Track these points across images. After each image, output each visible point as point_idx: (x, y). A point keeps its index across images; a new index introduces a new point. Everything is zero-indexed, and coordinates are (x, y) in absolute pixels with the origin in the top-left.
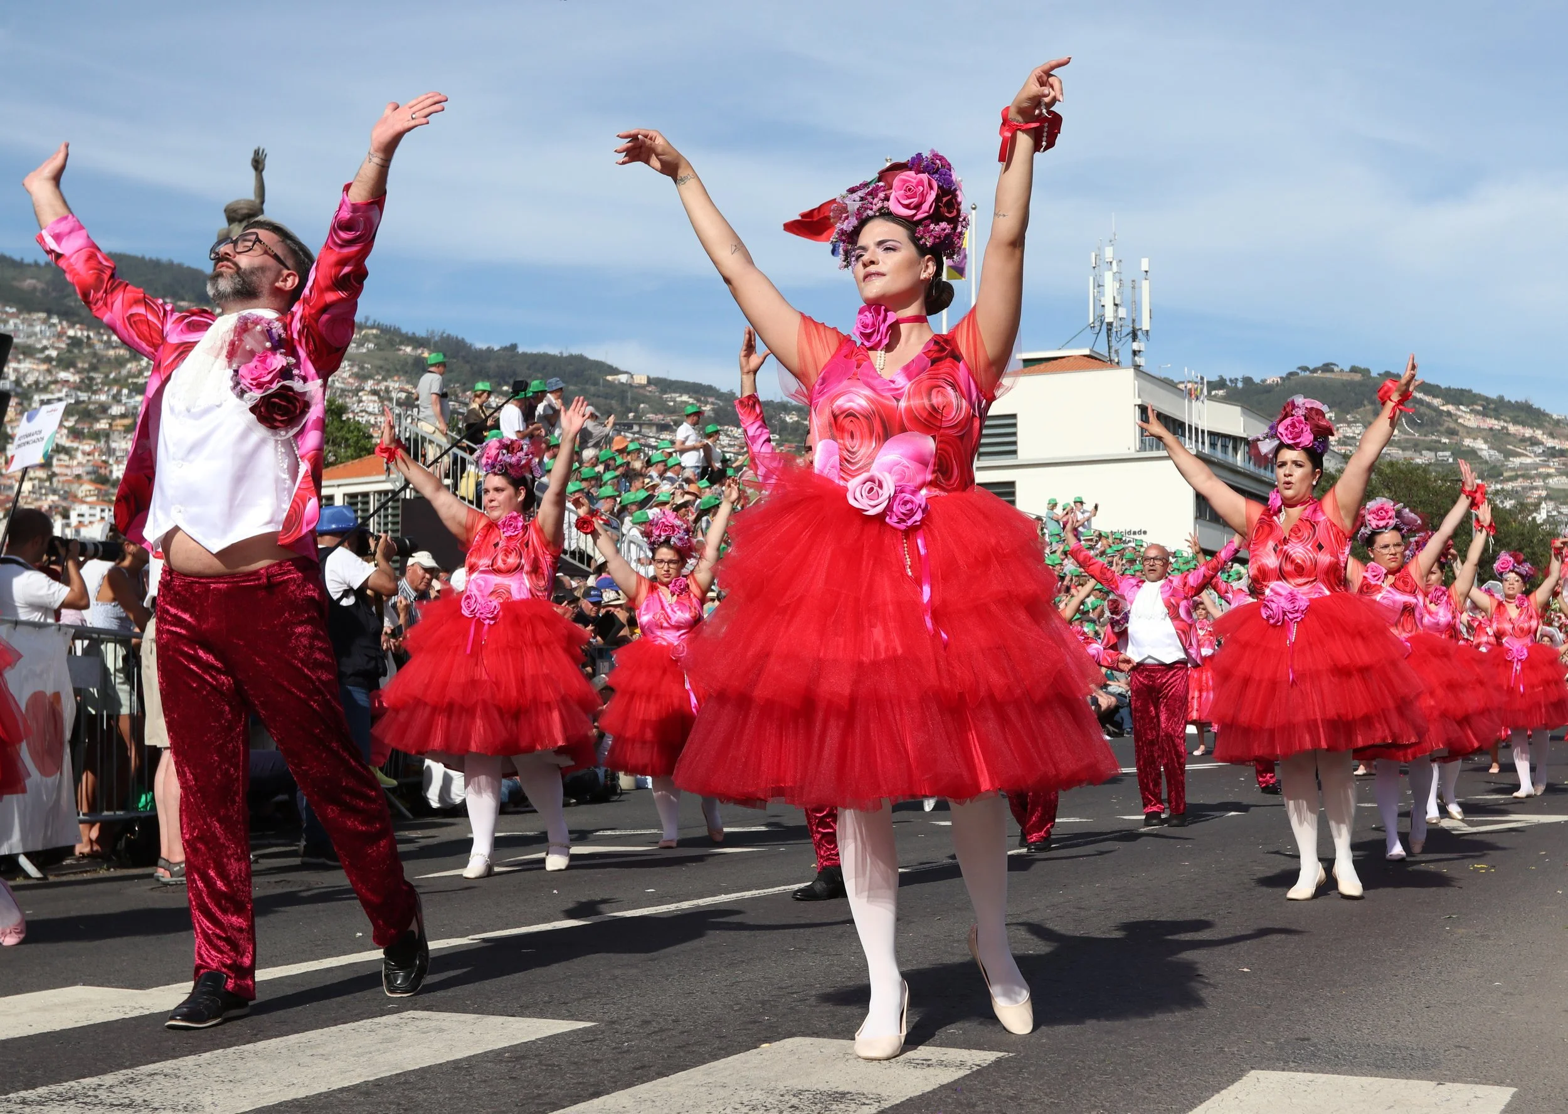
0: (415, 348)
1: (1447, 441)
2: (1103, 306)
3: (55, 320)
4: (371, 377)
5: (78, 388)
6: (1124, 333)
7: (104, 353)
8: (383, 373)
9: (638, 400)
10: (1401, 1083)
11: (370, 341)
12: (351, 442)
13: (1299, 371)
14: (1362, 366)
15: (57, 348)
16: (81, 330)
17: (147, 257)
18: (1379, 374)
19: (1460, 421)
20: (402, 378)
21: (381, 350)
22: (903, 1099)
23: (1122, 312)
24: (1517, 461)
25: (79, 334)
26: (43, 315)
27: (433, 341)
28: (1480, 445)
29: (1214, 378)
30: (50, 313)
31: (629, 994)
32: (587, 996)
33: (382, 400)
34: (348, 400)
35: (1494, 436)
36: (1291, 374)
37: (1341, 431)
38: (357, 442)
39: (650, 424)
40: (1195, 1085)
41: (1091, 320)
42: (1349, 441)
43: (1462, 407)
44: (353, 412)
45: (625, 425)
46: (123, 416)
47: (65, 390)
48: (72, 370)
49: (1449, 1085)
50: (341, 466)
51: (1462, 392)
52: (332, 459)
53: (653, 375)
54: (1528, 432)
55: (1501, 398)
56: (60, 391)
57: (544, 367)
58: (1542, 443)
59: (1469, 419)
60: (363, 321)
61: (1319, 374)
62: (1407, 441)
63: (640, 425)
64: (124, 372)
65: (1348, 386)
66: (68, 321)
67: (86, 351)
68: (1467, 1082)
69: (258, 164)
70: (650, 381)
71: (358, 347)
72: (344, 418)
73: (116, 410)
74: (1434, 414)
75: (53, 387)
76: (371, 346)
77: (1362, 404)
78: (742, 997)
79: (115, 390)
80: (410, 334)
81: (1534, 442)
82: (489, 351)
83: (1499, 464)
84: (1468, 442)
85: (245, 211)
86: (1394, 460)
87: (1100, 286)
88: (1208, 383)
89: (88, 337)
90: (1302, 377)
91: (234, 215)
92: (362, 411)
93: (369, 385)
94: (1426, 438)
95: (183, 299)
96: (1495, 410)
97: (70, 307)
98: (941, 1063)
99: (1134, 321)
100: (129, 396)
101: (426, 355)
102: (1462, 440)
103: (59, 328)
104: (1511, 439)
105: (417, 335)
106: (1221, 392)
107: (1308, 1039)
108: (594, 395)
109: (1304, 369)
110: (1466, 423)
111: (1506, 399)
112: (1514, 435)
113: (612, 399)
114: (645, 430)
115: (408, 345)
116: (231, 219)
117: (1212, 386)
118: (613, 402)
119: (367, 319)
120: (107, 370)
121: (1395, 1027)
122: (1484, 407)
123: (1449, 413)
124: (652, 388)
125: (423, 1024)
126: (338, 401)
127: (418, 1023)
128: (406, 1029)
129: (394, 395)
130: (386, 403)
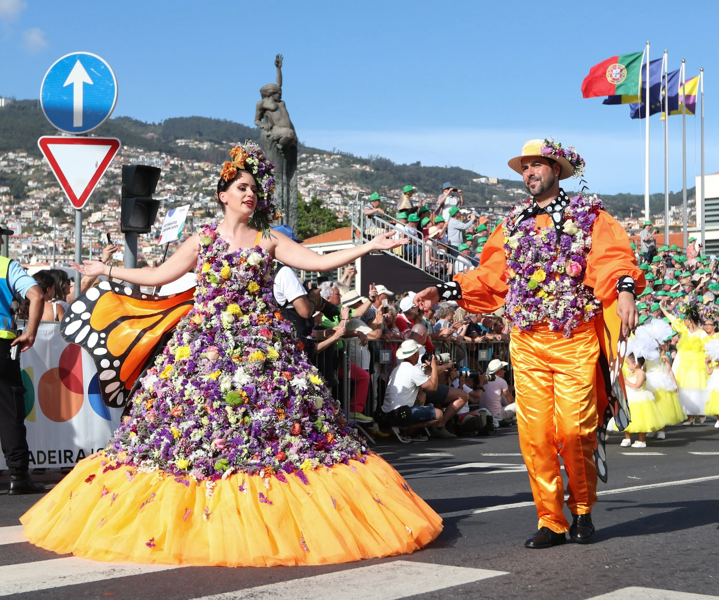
0: (362, 166)
3: (164, 155)
4: (336, 183)
5: (175, 193)
7: (190, 173)
8: (343, 180)
9: (492, 192)
11: (335, 162)
12: (326, 221)
15: (164, 171)
16: (178, 160)
17: (213, 118)
20: (354, 183)
21: (342, 167)
25: (176, 163)
26: (157, 153)
27: (372, 161)
30: (161, 151)
31: (525, 555)
32: (500, 556)
33: (343, 196)
34: (324, 197)
38: (329, 221)
39: (499, 207)
44: (326, 204)
45: (484, 208)
46: (200, 209)
47: (169, 195)
48: (172, 183)
50: (321, 235)
52: (316, 231)
53: (501, 178)
56: (167, 195)
57: (437, 175)
60: (332, 150)
63: (493, 208)
64: (200, 184)
66: (171, 156)
67: (180, 172)
69: (278, 64)
70: (499, 182)
71: (329, 166)
72: (322, 207)
73: (196, 205)
75: (162, 193)
76: (337, 165)
78: (594, 560)
79: (196, 194)
80: (359, 157)
82: (405, 166)
85: (271, 91)
89: (181, 164)
91: (265, 93)
92: (332, 203)
93: (336, 188)
95: (232, 142)
97: (172, 148)
100: (204, 197)
101: (368, 169)
103: (166, 160)
105: (363, 158)
108: (466, 191)
113: (476, 192)
114: (496, 211)
115: (357, 164)
116: (264, 96)
118: (477, 195)
119: (334, 149)
120: (191, 183)
124: (500, 186)
125: (407, 569)
126: (318, 198)
127: (404, 568)
128: (398, 572)
129: (350, 193)
130: (345, 198)
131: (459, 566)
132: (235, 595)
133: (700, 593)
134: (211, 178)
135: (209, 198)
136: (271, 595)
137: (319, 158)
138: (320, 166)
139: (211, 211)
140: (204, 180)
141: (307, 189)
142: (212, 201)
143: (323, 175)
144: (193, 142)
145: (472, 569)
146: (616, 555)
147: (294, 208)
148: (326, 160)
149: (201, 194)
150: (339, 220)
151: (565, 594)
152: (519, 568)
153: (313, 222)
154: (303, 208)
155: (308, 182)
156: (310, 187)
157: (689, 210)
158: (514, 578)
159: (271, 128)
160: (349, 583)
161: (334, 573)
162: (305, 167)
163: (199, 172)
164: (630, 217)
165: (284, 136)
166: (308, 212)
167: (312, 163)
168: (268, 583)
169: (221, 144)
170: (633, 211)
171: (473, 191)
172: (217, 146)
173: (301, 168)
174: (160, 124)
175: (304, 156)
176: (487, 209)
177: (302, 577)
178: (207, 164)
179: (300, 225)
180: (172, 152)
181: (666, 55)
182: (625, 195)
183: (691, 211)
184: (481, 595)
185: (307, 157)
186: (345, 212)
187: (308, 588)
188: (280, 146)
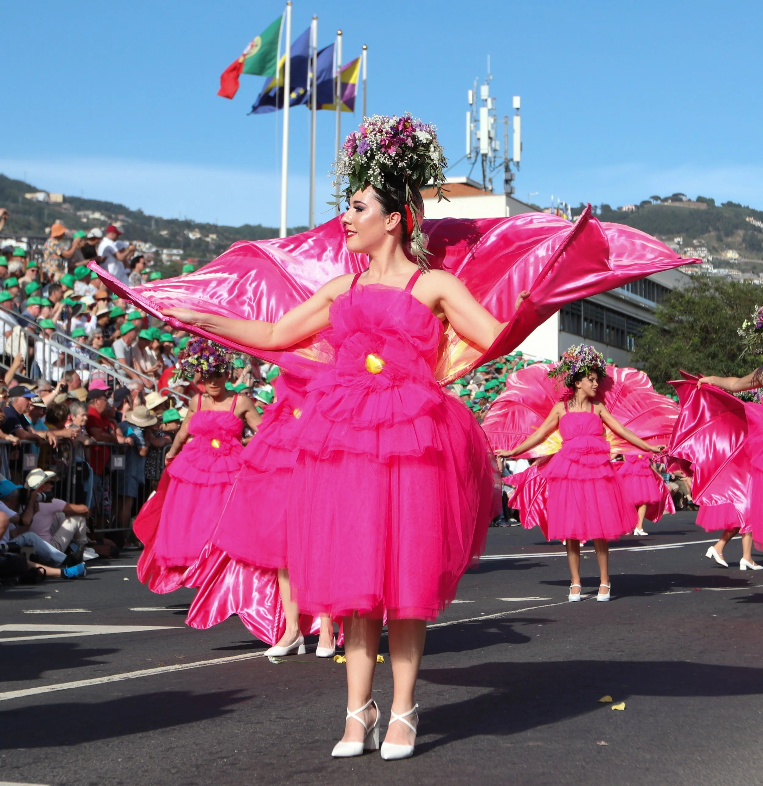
2: (479, 139)
6: (497, 164)
9: (53, 216)
13: (652, 200)
14: (707, 196)
18: (723, 204)
23: (497, 145)
29: (577, 205)
36: (644, 203)
37: (688, 254)
41: (468, 151)
53: (68, 194)
61: (669, 203)
62: (746, 264)
65: (694, 214)
70: (65, 199)
77: (707, 231)
86: (736, 281)
87: (476, 120)
88: (572, 210)
90: (654, 206)
99: (506, 152)
108: (14, 212)
109: (656, 198)
118: (31, 218)
124: (67, 206)
171: (26, 212)
181: (315, 23)
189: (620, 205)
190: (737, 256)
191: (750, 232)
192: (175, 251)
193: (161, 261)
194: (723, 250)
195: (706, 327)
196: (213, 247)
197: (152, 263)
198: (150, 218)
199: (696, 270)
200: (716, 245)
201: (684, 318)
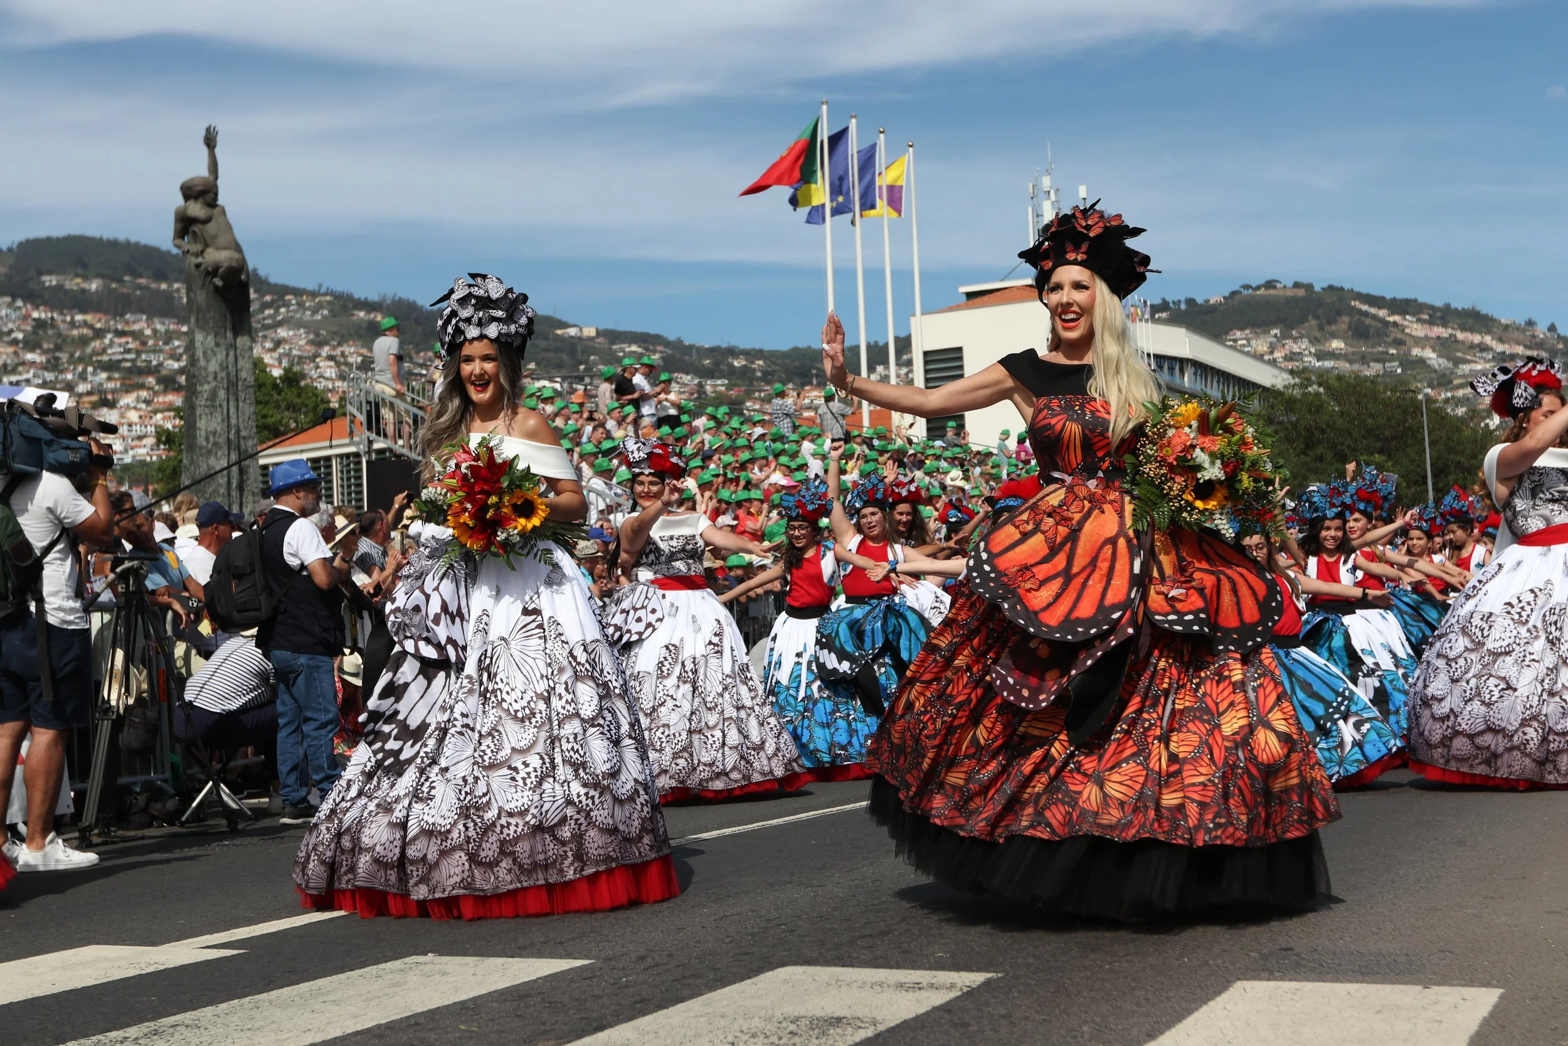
0: (368, 312)
1: (1395, 352)
3: (20, 303)
4: (326, 343)
7: (68, 333)
8: (338, 339)
9: (588, 352)
10: (1388, 988)
11: (323, 308)
12: (310, 408)
13: (1242, 290)
14: (1305, 280)
15: (23, 331)
16: (45, 312)
17: (105, 237)
18: (1323, 289)
19: (1407, 331)
20: (359, 343)
21: (335, 316)
22: (898, 1022)
24: (1465, 368)
25: (43, 316)
26: (8, 299)
27: (385, 305)
28: (1429, 355)
29: (1157, 301)
30: (14, 297)
31: (622, 931)
32: (582, 935)
33: (338, 364)
34: (305, 367)
35: (1443, 344)
36: (1234, 293)
37: (1287, 347)
38: (317, 407)
40: (1182, 998)
42: (1295, 357)
43: (1408, 317)
44: (311, 378)
45: (576, 377)
46: (89, 393)
47: (32, 372)
48: (38, 351)
49: (1435, 989)
50: (303, 432)
51: (1407, 302)
52: (293, 425)
53: (601, 328)
54: (1477, 339)
55: (1448, 306)
56: (28, 372)
58: (1492, 349)
59: (1417, 329)
60: (317, 288)
61: (1262, 291)
62: (1354, 353)
64: (89, 350)
65: (1291, 301)
66: (32, 303)
67: (50, 332)
68: (1453, 985)
69: (210, 140)
70: (599, 333)
71: (312, 315)
72: (303, 383)
73: (82, 388)
74: (1380, 325)
75: (21, 368)
76: (326, 312)
77: (1306, 320)
79: (80, 368)
80: (363, 298)
81: (1483, 348)
83: (1448, 372)
84: (1416, 352)
85: (200, 188)
86: (1342, 373)
87: (1040, 215)
88: (1151, 306)
89: (52, 318)
90: (1245, 296)
91: (189, 192)
92: (319, 377)
93: (325, 351)
94: (1374, 350)
95: (141, 276)
96: (1443, 318)
97: (34, 290)
98: (932, 986)
100: (94, 373)
101: (379, 318)
102: (1410, 351)
103: (24, 311)
104: (1460, 346)
105: (370, 299)
106: (1164, 315)
107: (1291, 949)
108: (544, 350)
109: (1247, 287)
110: (1414, 333)
111: (1453, 306)
112: (1463, 342)
113: (562, 352)
115: (361, 310)
116: (187, 197)
117: (1155, 309)
118: (564, 355)
119: (320, 286)
120: (71, 350)
121: (1377, 934)
122: (1431, 316)
123: (1395, 324)
124: (600, 340)
125: (427, 968)
126: (296, 368)
127: (421, 967)
128: (411, 973)
129: (351, 360)
130: (343, 367)
131: (512, 957)
132: (127, 1035)
133: (891, 968)
134: (107, 341)
135: (104, 375)
136: (189, 1029)
137: (294, 302)
138: (298, 316)
139: (110, 397)
140: (96, 344)
141: (276, 355)
142: (109, 379)
143: (302, 331)
144: (72, 280)
145: (534, 960)
146: (769, 920)
147: (248, 387)
148: (307, 304)
149: (90, 369)
150: (332, 405)
151: (679, 986)
152: (610, 952)
153: (288, 409)
154: (269, 387)
155: (278, 343)
156: (281, 350)
157: (904, 371)
158: (600, 969)
159: (202, 252)
160: (325, 999)
161: (301, 985)
162: (270, 317)
163: (85, 331)
164: (812, 384)
165: (226, 265)
166: (279, 394)
167: (283, 310)
168: (186, 1010)
169: (120, 281)
170: (817, 376)
171: (557, 350)
172: (114, 285)
173: (264, 319)
174: (10, 250)
175: (268, 298)
176: (580, 379)
177: (245, 996)
178: (98, 316)
179: (265, 416)
180: (35, 298)
181: (854, 121)
182: (804, 349)
183: (908, 373)
184: (543, 1000)
185: (273, 301)
186: (344, 392)
187: (255, 1012)
188: (218, 282)
189: (1206, 298)
190: (1342, 345)
191: (1357, 317)
192: (719, 382)
193: (705, 392)
194: (1327, 339)
195: (1310, 427)
196: (759, 374)
197: (696, 395)
198: (691, 347)
199: (1297, 364)
200: (1318, 335)
201: (1285, 419)
